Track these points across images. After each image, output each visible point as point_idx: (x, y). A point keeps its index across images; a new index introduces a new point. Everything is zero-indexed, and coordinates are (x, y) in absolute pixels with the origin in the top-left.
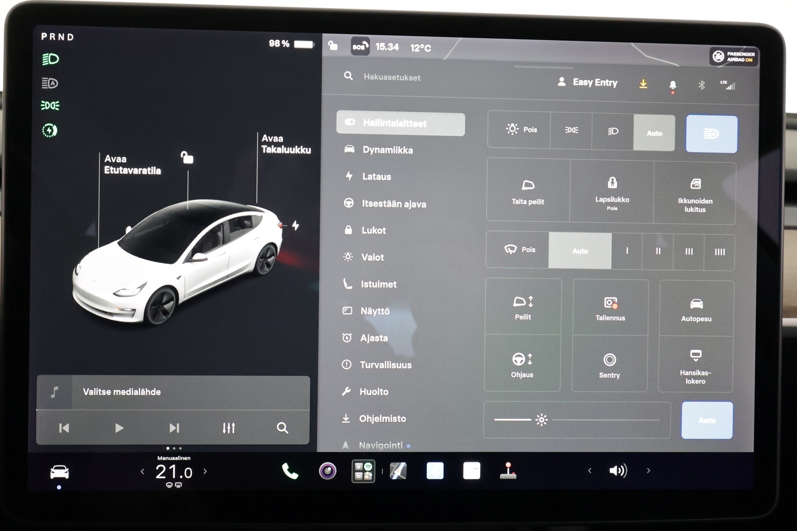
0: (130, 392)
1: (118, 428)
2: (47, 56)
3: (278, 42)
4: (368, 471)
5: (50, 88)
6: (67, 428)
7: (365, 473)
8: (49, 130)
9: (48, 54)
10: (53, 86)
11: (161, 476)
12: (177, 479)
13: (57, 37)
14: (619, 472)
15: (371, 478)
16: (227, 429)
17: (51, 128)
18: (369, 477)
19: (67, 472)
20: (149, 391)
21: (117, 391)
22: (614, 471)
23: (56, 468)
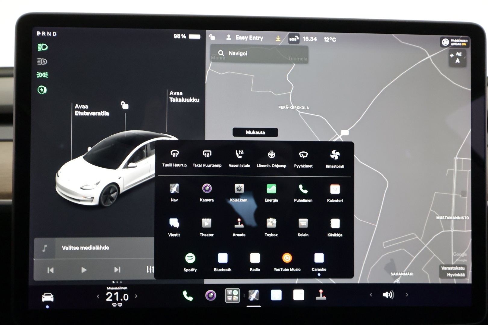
0: (91, 248)
1: (83, 270)
2: (41, 46)
3: (179, 35)
5: (42, 64)
6: (52, 270)
8: (42, 90)
9: (41, 44)
10: (44, 63)
11: (110, 299)
12: (119, 301)
13: (46, 34)
14: (389, 296)
16: (149, 270)
17: (43, 88)
19: (52, 297)
20: (102, 247)
21: (82, 247)
22: (386, 295)
23: (46, 295)
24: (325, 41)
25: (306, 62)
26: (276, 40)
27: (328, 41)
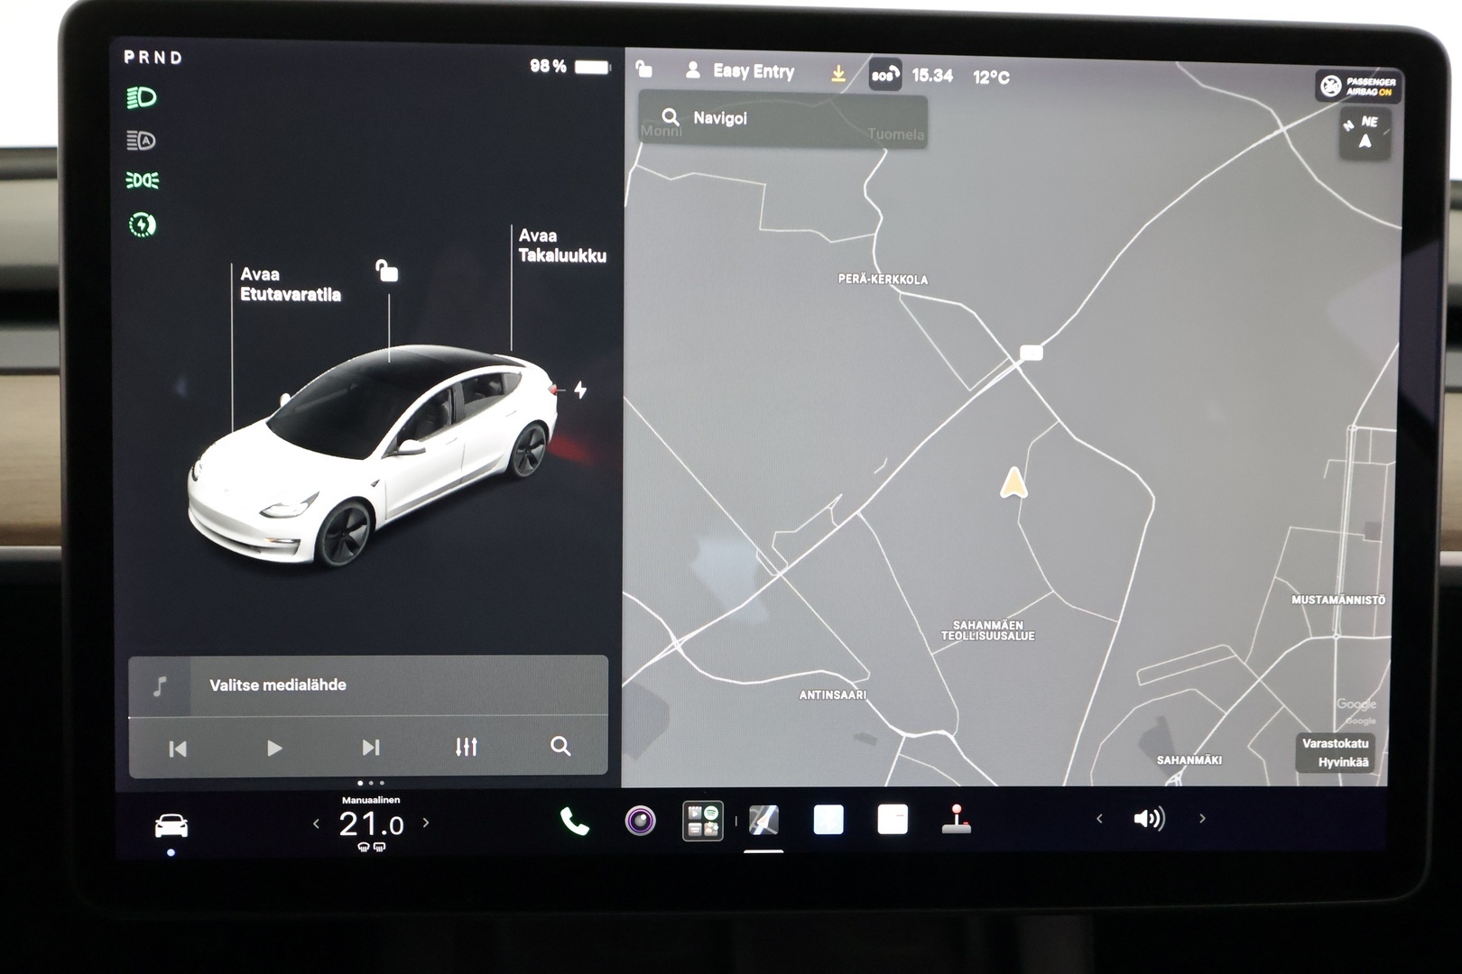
0: (292, 685)
1: (273, 748)
2: (135, 93)
3: (545, 62)
4: (712, 821)
5: (141, 148)
6: (182, 749)
7: (706, 824)
8: (141, 224)
9: (136, 88)
10: (146, 145)
11: (350, 831)
12: (378, 837)
13: (151, 57)
14: (1151, 822)
15: (716, 833)
16: (463, 749)
17: (145, 220)
18: (713, 830)
19: (184, 826)
20: (325, 683)
21: (268, 683)
22: (1141, 819)
23: (165, 819)
24: (977, 82)
25: (921, 145)
26: (833, 80)
27: (985, 81)
